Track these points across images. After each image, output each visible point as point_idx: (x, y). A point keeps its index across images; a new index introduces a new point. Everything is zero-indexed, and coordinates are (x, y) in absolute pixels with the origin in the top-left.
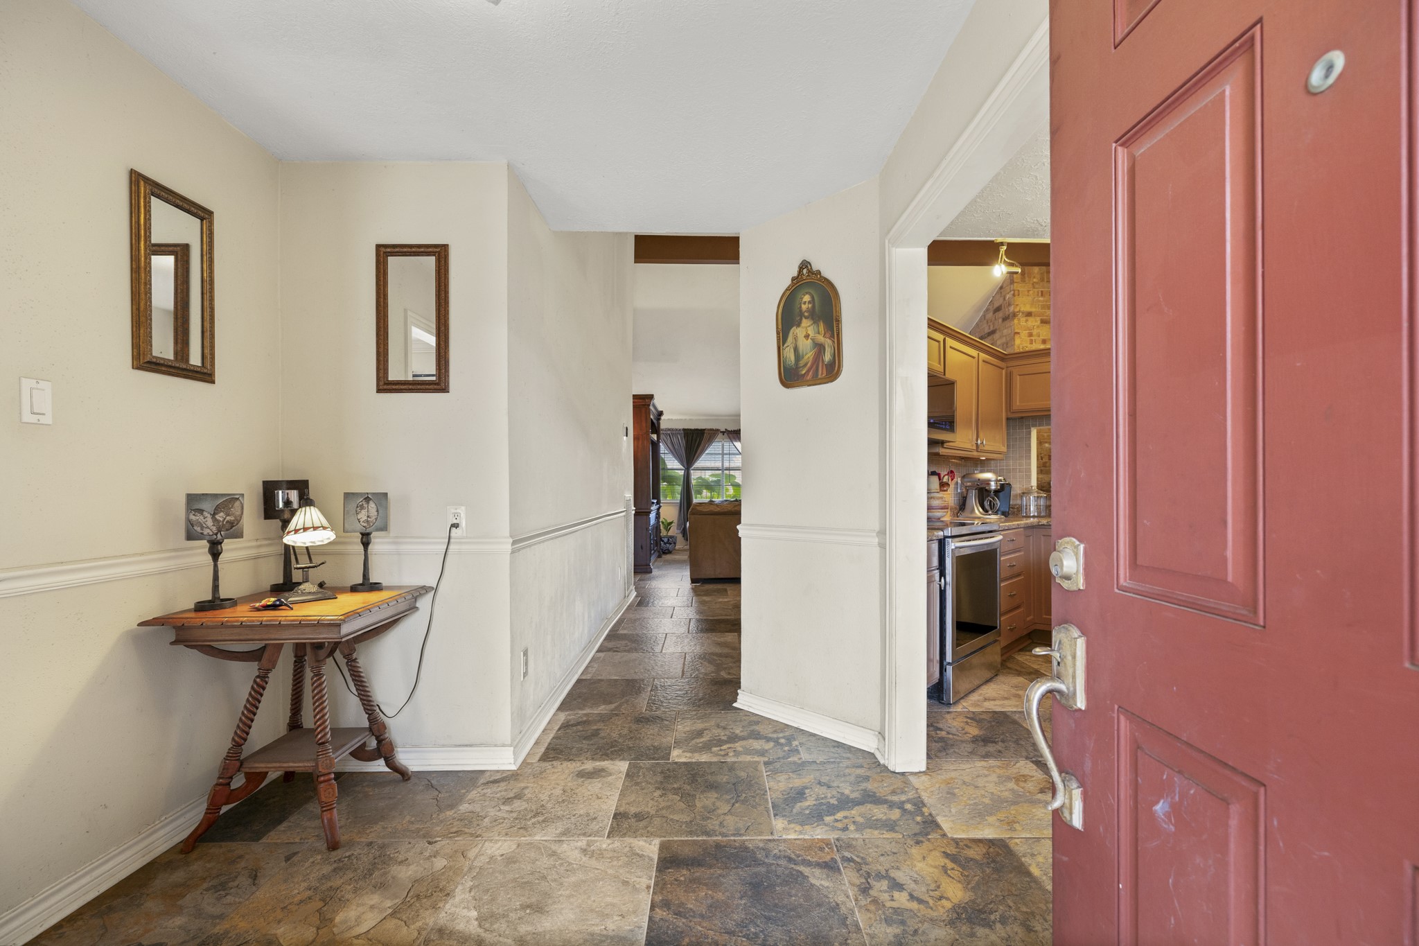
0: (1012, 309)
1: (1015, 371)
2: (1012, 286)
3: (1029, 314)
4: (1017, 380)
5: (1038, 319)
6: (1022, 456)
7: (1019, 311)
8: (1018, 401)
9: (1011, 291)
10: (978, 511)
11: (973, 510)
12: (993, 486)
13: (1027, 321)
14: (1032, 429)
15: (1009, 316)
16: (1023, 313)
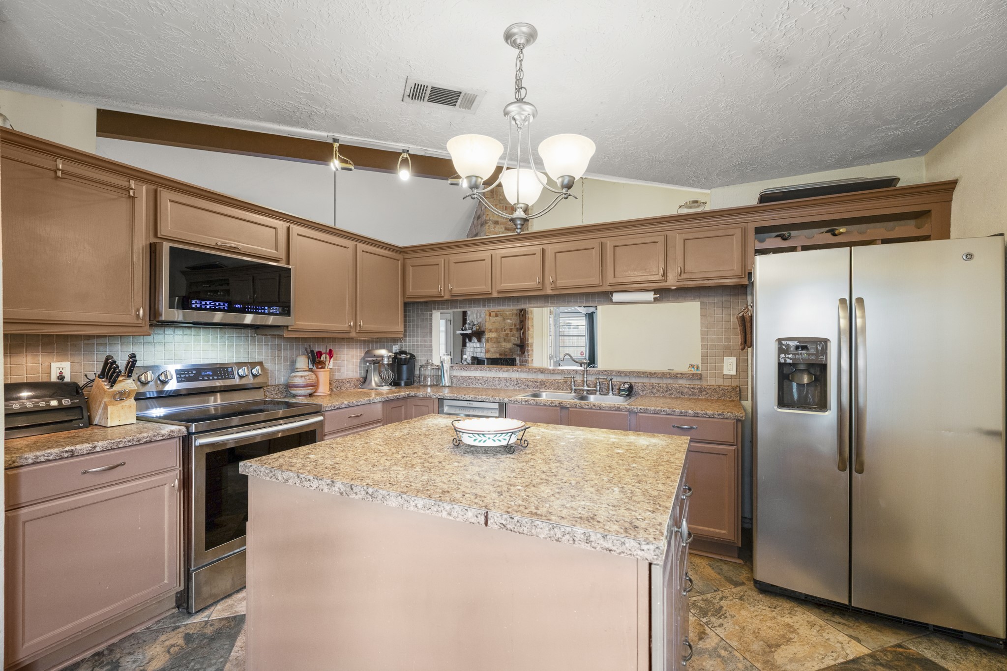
0: (484, 217)
3: (496, 223)
4: (410, 271)
7: (489, 220)
8: (410, 288)
11: (370, 382)
12: (386, 361)
13: (495, 227)
14: (434, 312)
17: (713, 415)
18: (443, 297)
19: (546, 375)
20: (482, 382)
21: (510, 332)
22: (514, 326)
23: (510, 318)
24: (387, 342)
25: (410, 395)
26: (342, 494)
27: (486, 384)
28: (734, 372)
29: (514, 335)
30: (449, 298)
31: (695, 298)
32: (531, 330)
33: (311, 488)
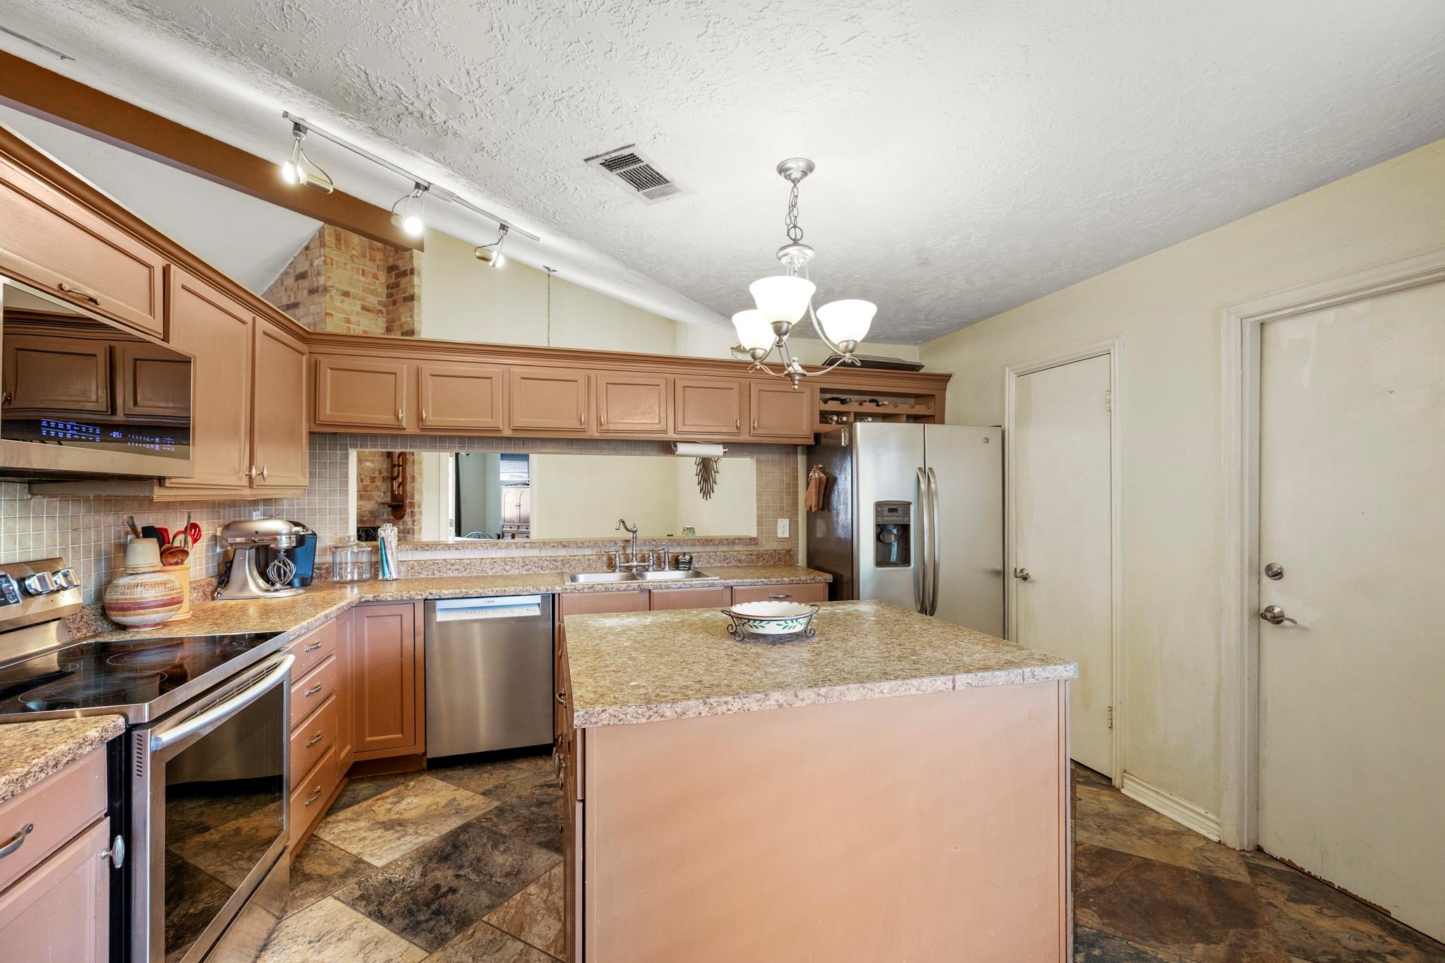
0: (322, 280)
1: (325, 362)
2: (322, 250)
3: (346, 294)
4: (327, 377)
5: (359, 303)
6: (334, 491)
7: (332, 287)
8: (328, 408)
9: (320, 256)
10: (255, 585)
11: (244, 585)
12: (284, 543)
13: (343, 302)
14: (351, 451)
15: (318, 288)
16: (338, 290)
17: (806, 580)
18: (404, 429)
19: (569, 549)
20: (459, 567)
21: (371, 482)
22: (377, 473)
23: (371, 459)
24: (245, 506)
25: (363, 600)
26: (781, 706)
27: (468, 570)
28: (787, 535)
29: (378, 488)
30: (418, 432)
31: (750, 454)
32: (418, 481)
33: (729, 712)
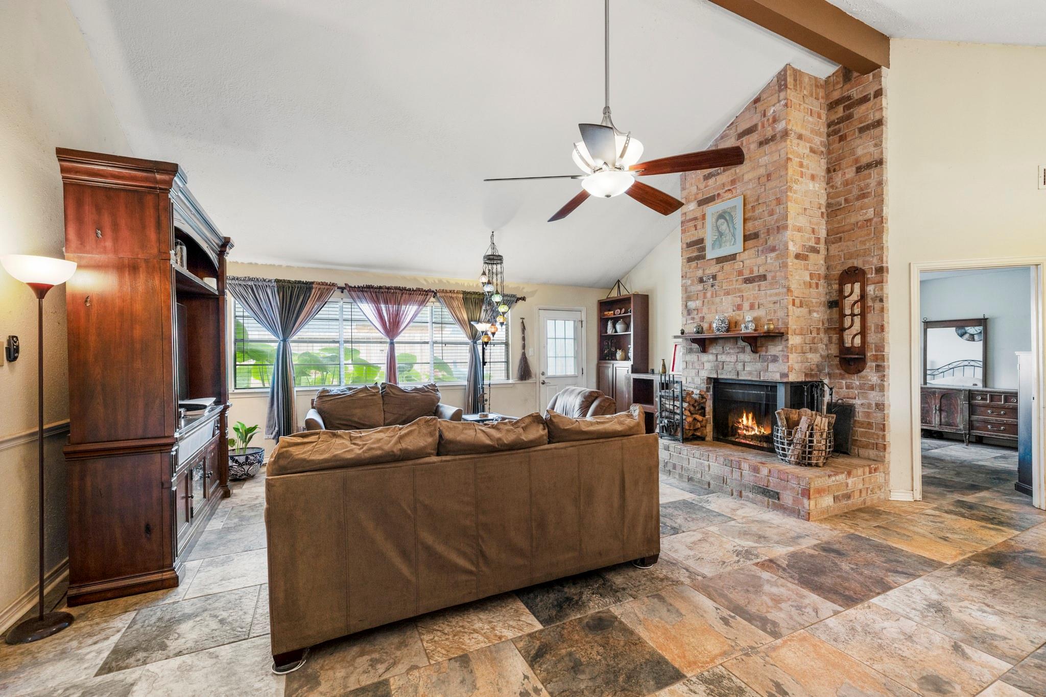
0: (777, 128)
3: (800, 137)
5: (808, 145)
13: (798, 145)
16: (795, 133)
